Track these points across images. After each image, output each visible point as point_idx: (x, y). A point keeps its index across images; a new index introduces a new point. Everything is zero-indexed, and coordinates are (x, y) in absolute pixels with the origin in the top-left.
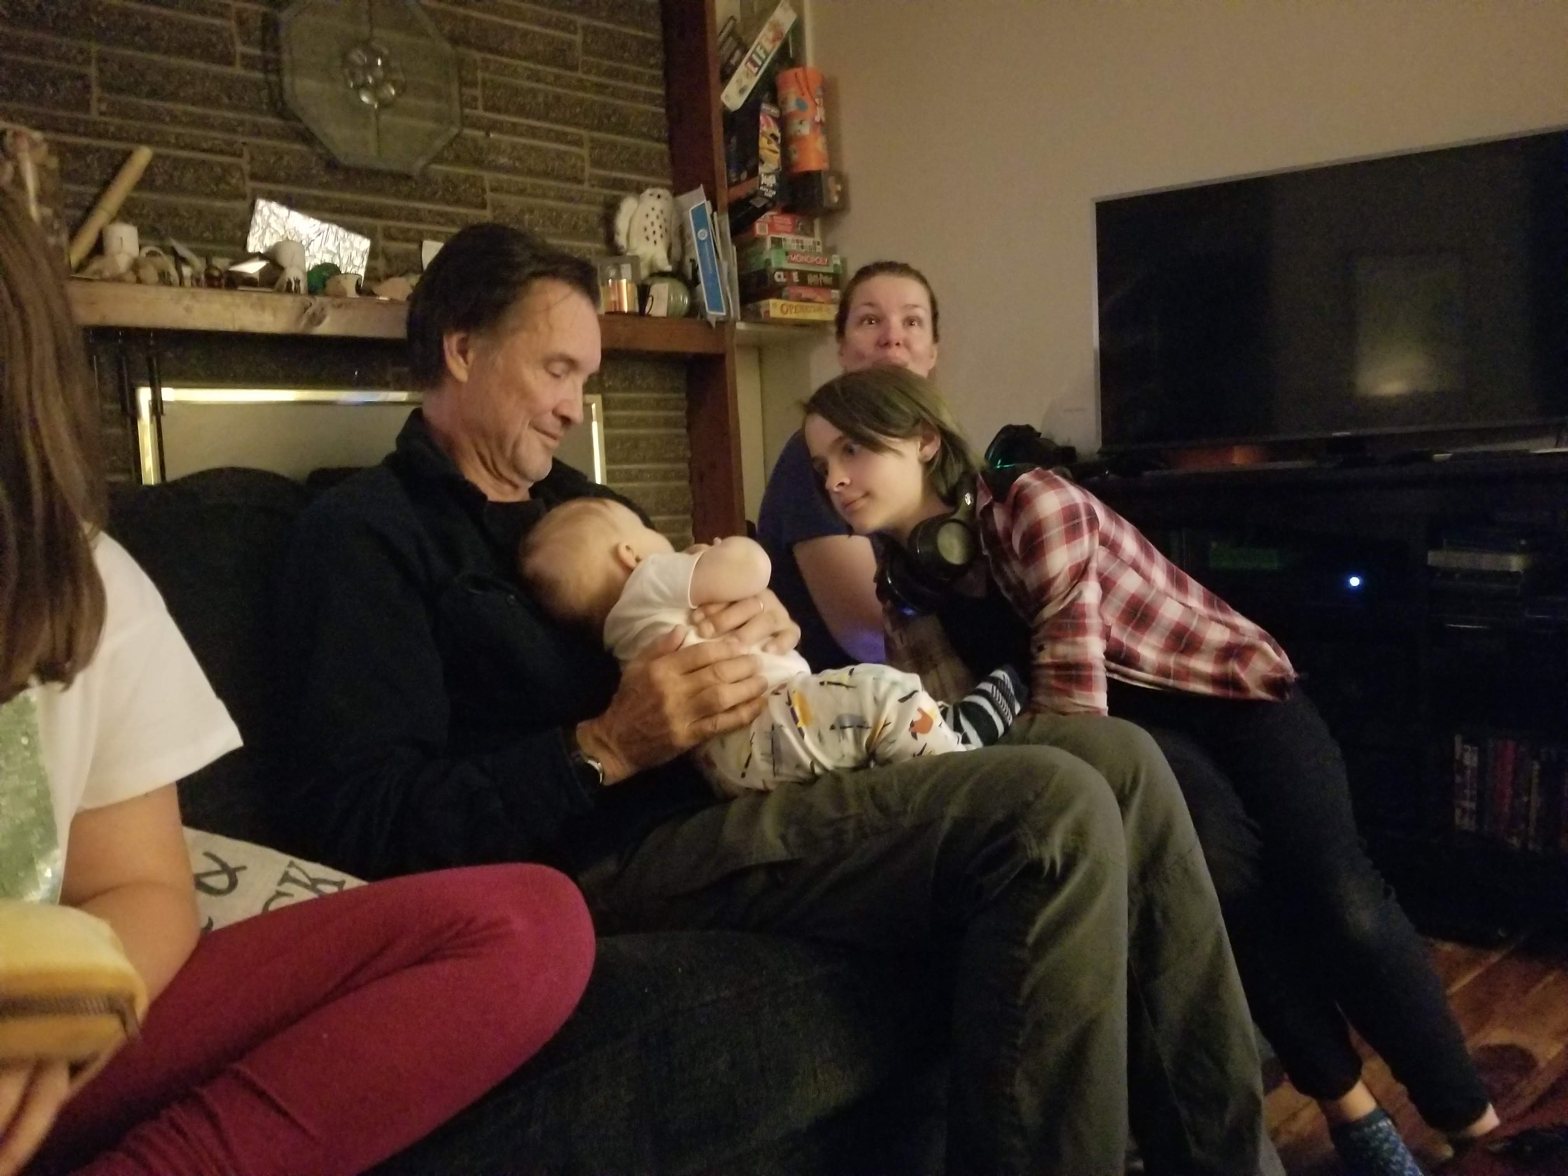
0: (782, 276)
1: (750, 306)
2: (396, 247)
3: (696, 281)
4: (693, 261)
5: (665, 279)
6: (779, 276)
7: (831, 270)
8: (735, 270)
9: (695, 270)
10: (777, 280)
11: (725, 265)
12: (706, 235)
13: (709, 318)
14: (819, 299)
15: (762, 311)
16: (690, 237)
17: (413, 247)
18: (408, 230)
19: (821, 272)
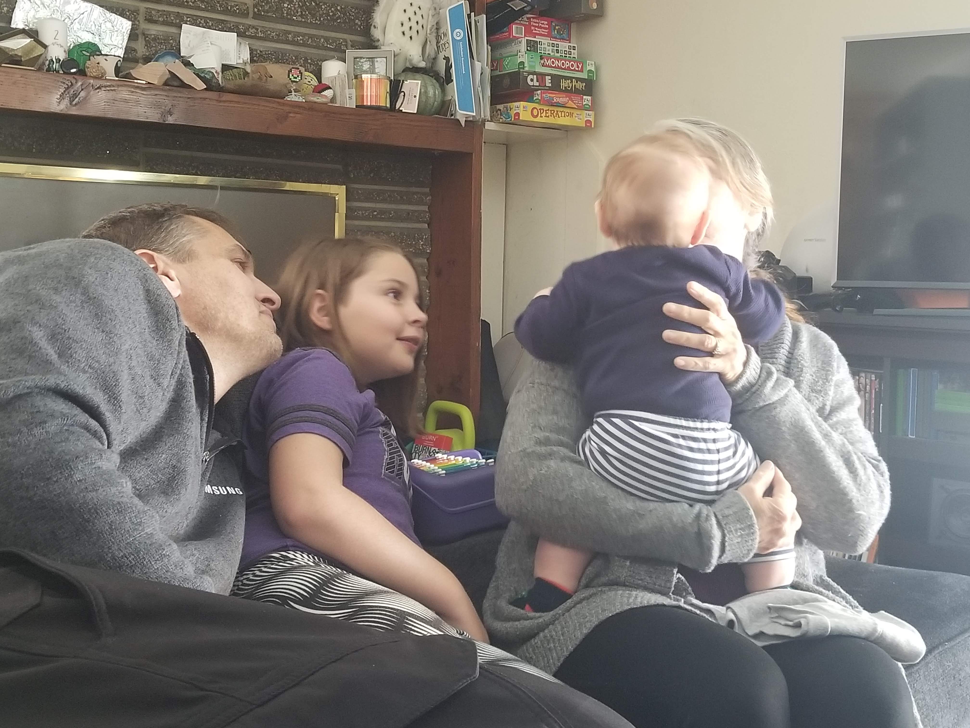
0: (535, 80)
1: (501, 107)
2: (154, 30)
3: (449, 80)
4: (447, 59)
5: (418, 76)
6: (532, 80)
7: (584, 75)
8: (488, 70)
9: (448, 68)
10: (531, 83)
11: (478, 65)
12: (462, 35)
13: (458, 117)
14: (570, 104)
15: (513, 112)
16: (445, 35)
17: (173, 30)
18: (169, 13)
19: (574, 78)
